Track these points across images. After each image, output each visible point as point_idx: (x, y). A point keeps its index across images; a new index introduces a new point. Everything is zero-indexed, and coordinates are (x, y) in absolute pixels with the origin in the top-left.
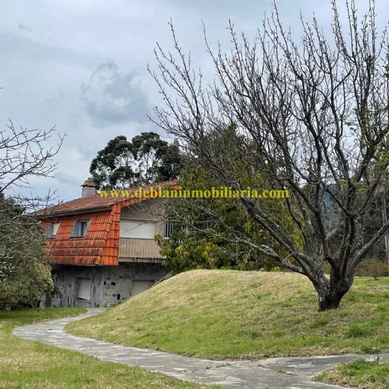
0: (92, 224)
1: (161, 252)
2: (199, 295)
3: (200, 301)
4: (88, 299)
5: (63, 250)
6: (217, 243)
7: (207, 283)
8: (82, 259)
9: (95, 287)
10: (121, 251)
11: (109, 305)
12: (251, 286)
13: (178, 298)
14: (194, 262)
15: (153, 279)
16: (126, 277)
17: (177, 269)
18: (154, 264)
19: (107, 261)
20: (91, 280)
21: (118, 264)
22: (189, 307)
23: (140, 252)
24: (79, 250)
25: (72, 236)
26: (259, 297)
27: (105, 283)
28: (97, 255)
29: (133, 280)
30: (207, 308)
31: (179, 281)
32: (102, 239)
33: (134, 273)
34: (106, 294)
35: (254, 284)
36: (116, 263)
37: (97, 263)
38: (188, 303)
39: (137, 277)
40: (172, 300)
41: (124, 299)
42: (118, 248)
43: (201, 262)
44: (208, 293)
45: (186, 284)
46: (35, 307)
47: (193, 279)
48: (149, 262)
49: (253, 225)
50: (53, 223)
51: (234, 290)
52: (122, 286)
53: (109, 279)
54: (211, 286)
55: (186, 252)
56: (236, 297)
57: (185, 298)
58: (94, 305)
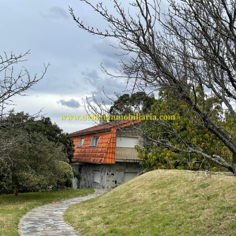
0: (100, 139)
1: (138, 156)
2: (160, 191)
3: (160, 197)
4: (99, 183)
5: (85, 154)
6: (174, 151)
7: (166, 181)
8: (95, 159)
9: (102, 176)
10: (116, 155)
11: (110, 187)
12: (200, 186)
13: (144, 192)
14: (160, 163)
15: (136, 172)
16: (120, 170)
17: (149, 167)
18: (137, 163)
19: (108, 161)
20: (100, 172)
21: (115, 163)
22: (151, 202)
23: (128, 156)
24: (93, 154)
25: (90, 146)
26: (209, 198)
27: (108, 174)
28: (102, 157)
29: (124, 172)
30: (165, 204)
31: (146, 178)
32: (106, 148)
33: (125, 168)
34: (108, 181)
35: (203, 185)
36: (113, 162)
37: (102, 162)
38: (151, 198)
39: (127, 171)
40: (140, 194)
41: (119, 183)
42: (115, 153)
43: (164, 163)
44: (166, 190)
45: (151, 181)
46: (62, 189)
47: (156, 177)
48: (134, 162)
49: (198, 139)
50: (82, 139)
51: (187, 188)
52: (118, 176)
53: (110, 171)
54: (169, 184)
55: (154, 157)
56: (188, 195)
57: (149, 193)
58: (101, 187)
